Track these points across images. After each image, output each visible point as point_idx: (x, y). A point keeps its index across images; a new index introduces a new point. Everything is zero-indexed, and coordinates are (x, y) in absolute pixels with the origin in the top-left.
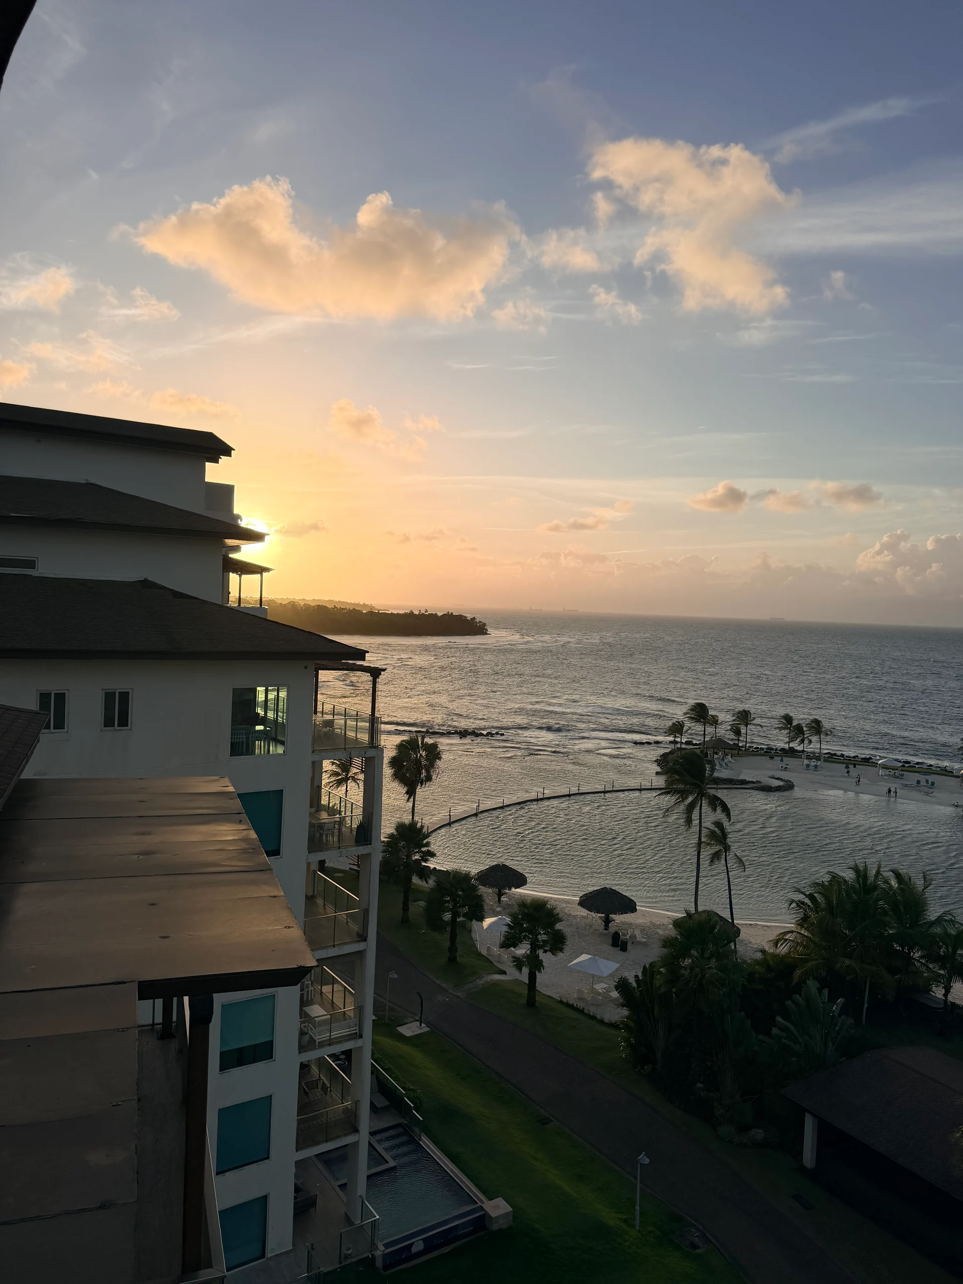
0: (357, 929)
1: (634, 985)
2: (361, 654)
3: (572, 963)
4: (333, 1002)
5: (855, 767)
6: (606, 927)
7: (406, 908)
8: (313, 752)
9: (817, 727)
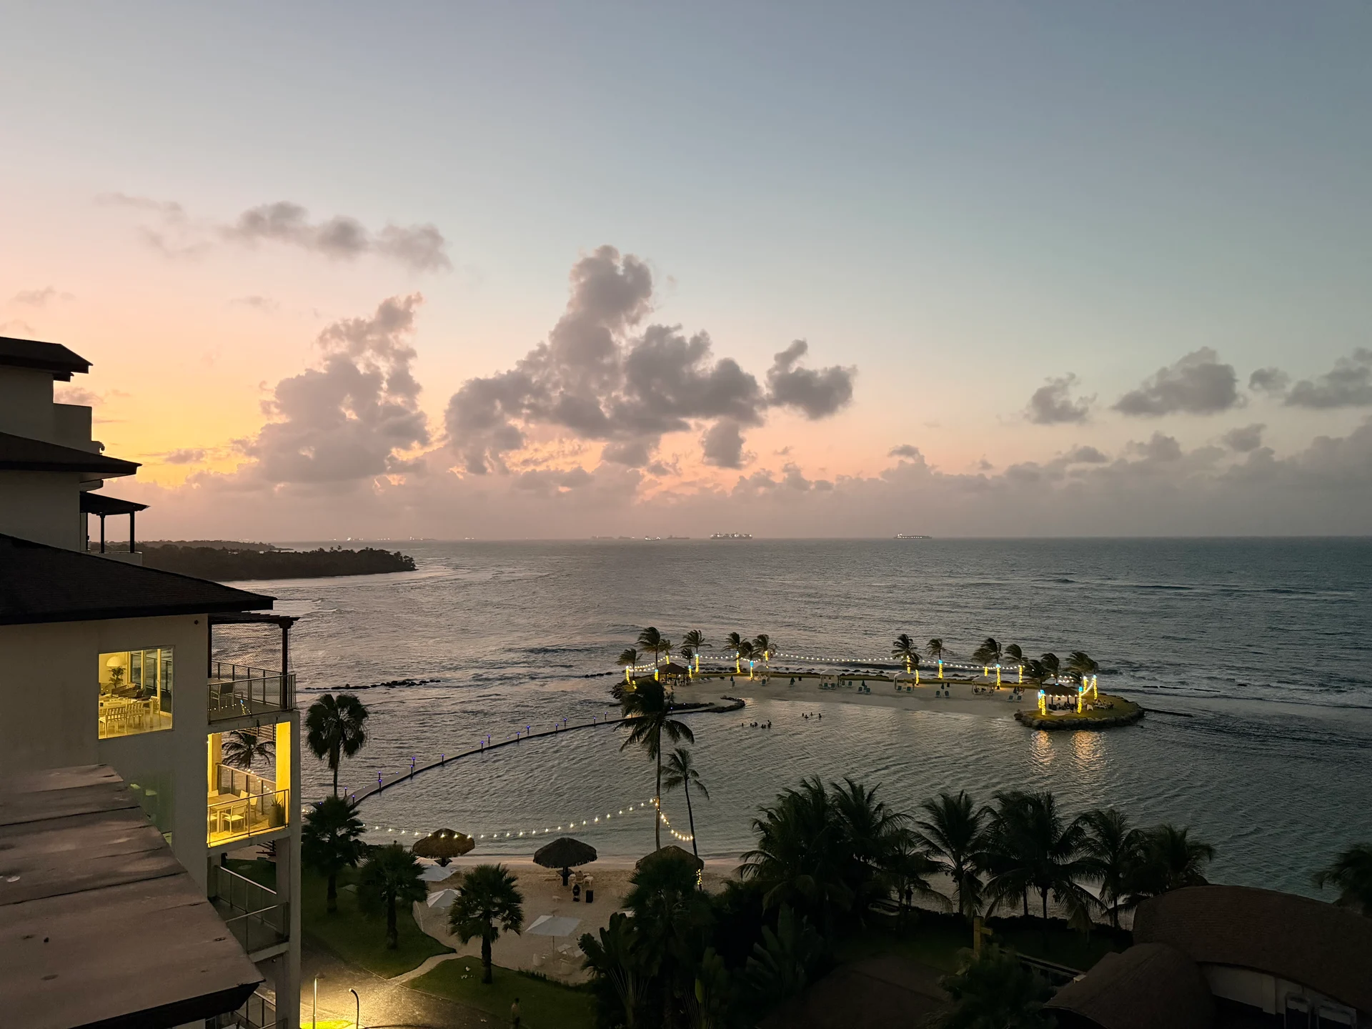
0: (275, 929)
1: (600, 941)
2: (267, 602)
3: (529, 929)
4: (248, 1021)
5: (800, 680)
6: (565, 883)
7: (332, 894)
8: (210, 724)
9: (763, 641)
